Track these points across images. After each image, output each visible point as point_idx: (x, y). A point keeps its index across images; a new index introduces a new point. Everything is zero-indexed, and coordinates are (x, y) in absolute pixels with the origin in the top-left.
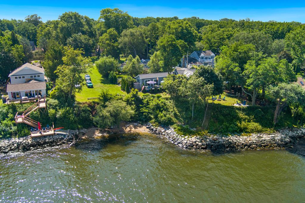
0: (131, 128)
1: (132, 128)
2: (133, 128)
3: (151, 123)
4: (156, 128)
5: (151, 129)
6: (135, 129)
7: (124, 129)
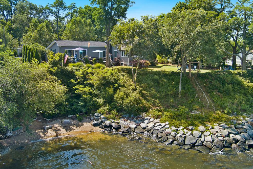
0: (56, 130)
1: (59, 130)
2: (61, 129)
3: (103, 114)
4: (116, 121)
5: (106, 126)
6: (67, 131)
7: (41, 134)
